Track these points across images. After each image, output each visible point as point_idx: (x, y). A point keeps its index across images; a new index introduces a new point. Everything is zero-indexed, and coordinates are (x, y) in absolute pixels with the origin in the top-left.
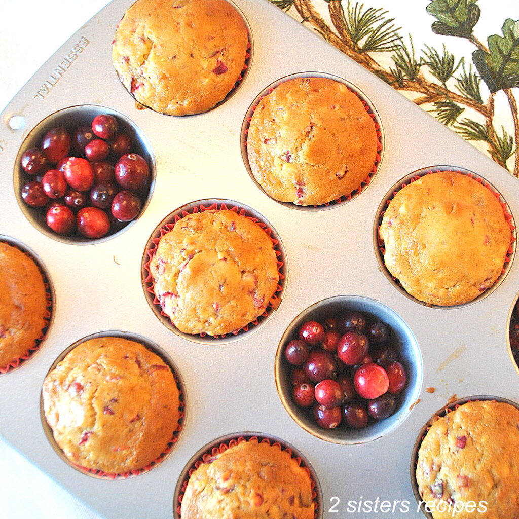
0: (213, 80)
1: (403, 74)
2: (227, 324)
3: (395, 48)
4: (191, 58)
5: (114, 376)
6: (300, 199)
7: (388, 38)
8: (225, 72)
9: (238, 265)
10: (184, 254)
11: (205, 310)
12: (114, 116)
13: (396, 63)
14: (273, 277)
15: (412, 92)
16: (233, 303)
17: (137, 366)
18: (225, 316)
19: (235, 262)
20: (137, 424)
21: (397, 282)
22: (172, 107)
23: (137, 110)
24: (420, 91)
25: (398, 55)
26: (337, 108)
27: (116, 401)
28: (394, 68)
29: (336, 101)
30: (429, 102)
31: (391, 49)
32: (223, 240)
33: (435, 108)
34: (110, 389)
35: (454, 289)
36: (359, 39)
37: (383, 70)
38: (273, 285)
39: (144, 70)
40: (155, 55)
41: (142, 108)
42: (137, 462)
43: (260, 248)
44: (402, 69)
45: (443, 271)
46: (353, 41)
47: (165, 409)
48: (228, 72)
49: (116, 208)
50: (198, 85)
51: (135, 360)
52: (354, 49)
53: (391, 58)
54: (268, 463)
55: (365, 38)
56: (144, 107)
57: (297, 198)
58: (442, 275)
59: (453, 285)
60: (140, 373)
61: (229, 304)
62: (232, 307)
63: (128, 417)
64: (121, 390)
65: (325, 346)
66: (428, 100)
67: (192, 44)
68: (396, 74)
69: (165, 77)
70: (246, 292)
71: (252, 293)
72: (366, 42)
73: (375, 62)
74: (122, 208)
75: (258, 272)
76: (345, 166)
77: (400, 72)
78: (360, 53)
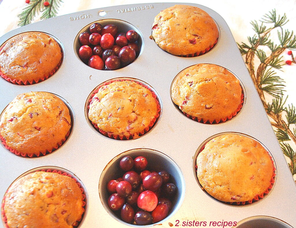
0: (186, 43)
1: (273, 108)
2: (108, 126)
3: (277, 97)
4: (185, 30)
5: (46, 107)
6: (183, 105)
7: (277, 91)
8: (194, 44)
9: (134, 107)
10: (117, 88)
11: (105, 113)
12: (139, 35)
13: (273, 103)
14: (144, 124)
15: (271, 118)
16: (118, 119)
17: (59, 113)
18: (110, 122)
19: (134, 106)
20: (36, 131)
21: (196, 169)
22: (162, 43)
23: (149, 39)
24: (275, 120)
25: (276, 100)
26: (228, 84)
27: (38, 115)
28: (271, 104)
29: (230, 82)
30: (276, 127)
31: (275, 96)
32: (137, 95)
33: (277, 131)
34: (40, 109)
35: (219, 187)
36: (263, 84)
37: (265, 102)
38: (141, 128)
39: (163, 23)
40: (172, 20)
41: (151, 39)
42: (21, 146)
43: (149, 110)
44: (274, 107)
45: (220, 173)
46: (260, 83)
47: (52, 136)
48: (195, 45)
49: (108, 60)
50: (179, 41)
51: (61, 110)
52: (259, 86)
53: (273, 100)
54: (70, 190)
55: (267, 85)
56: (153, 39)
57: (182, 104)
58: (218, 175)
59: (220, 184)
60: (57, 116)
61: (116, 118)
62: (117, 120)
63: (35, 124)
64: (43, 113)
65: (142, 174)
66: (276, 126)
67: (189, 25)
68: (270, 107)
69: (169, 29)
70: (128, 120)
71: (130, 122)
72: (266, 87)
73: (264, 96)
74: (110, 61)
75: (139, 117)
76: (212, 105)
77: (272, 107)
78: (260, 89)
